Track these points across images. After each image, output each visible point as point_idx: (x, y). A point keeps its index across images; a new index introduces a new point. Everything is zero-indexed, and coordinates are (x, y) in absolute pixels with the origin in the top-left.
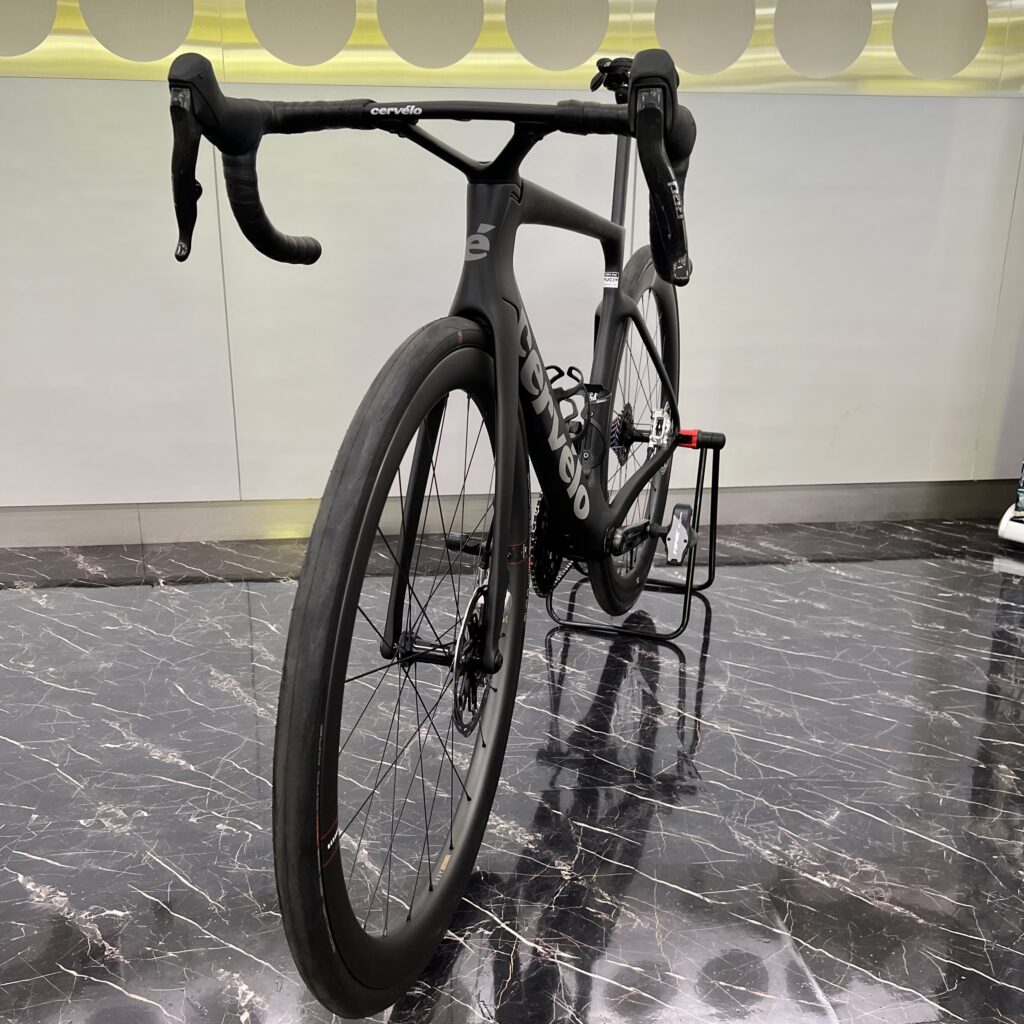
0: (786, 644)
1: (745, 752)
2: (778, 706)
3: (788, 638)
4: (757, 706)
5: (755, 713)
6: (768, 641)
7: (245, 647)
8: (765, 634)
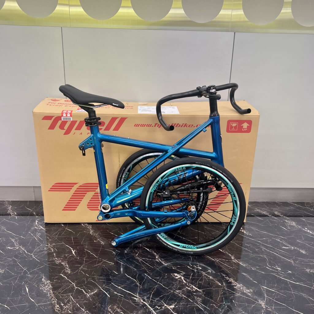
0: (290, 276)
3: (290, 272)
6: (281, 273)
7: (60, 263)
8: (280, 269)
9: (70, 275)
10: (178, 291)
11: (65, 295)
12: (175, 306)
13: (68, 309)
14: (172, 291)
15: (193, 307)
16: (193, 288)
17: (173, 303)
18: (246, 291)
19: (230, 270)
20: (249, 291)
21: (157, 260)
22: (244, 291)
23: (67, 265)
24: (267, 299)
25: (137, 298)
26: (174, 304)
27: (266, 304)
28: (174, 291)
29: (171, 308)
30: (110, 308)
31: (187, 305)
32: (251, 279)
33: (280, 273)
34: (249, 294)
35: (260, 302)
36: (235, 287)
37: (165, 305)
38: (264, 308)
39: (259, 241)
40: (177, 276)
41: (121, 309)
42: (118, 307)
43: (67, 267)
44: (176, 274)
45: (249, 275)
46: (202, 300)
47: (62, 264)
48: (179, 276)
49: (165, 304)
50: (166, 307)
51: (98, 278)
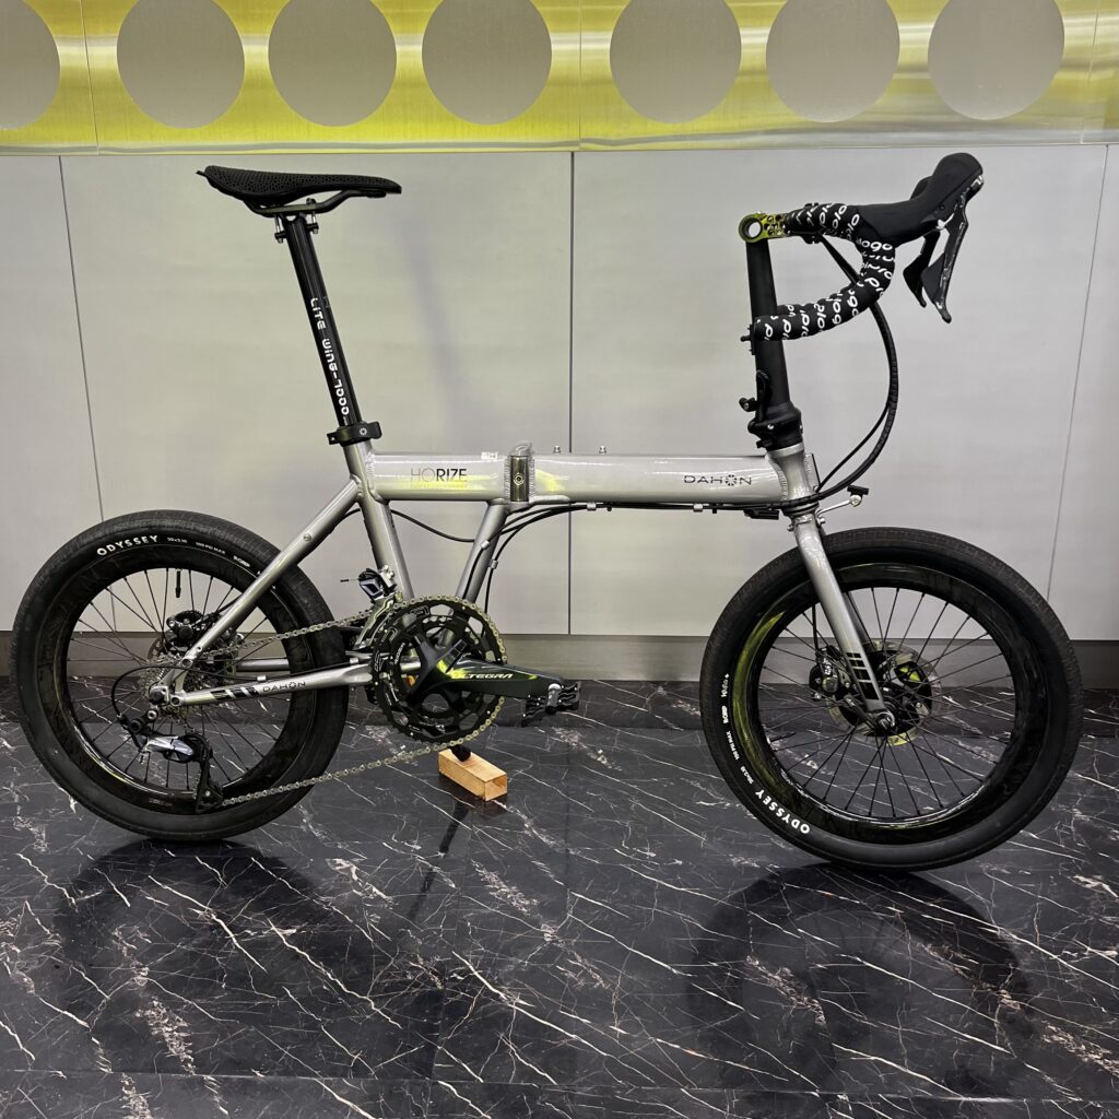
0: (672, 872)
1: (514, 1040)
2: (602, 970)
3: (680, 863)
4: (575, 969)
5: (564, 978)
6: (651, 865)
7: (27, 829)
8: (653, 855)
9: (44, 856)
10: (323, 899)
11: (11, 899)
12: (299, 931)
13: (8, 928)
14: (308, 898)
15: (349, 934)
16: (371, 891)
17: (296, 924)
18: (522, 903)
19: (503, 853)
20: (527, 903)
21: (302, 827)
22: (514, 903)
23: (44, 835)
24: (568, 923)
25: (203, 910)
26: (298, 927)
27: (561, 933)
28: (316, 898)
29: (284, 935)
30: (120, 930)
31: (335, 928)
32: (551, 876)
33: (647, 864)
34: (524, 909)
35: (545, 928)
36: (492, 893)
37: (273, 928)
38: (546, 942)
39: (635, 787)
40: (340, 865)
41: (149, 932)
42: (142, 930)
43: (41, 838)
44: (339, 861)
45: (551, 866)
46: (380, 921)
47: (31, 834)
48: (345, 865)
49: (275, 924)
50: (273, 931)
51: (115, 864)
